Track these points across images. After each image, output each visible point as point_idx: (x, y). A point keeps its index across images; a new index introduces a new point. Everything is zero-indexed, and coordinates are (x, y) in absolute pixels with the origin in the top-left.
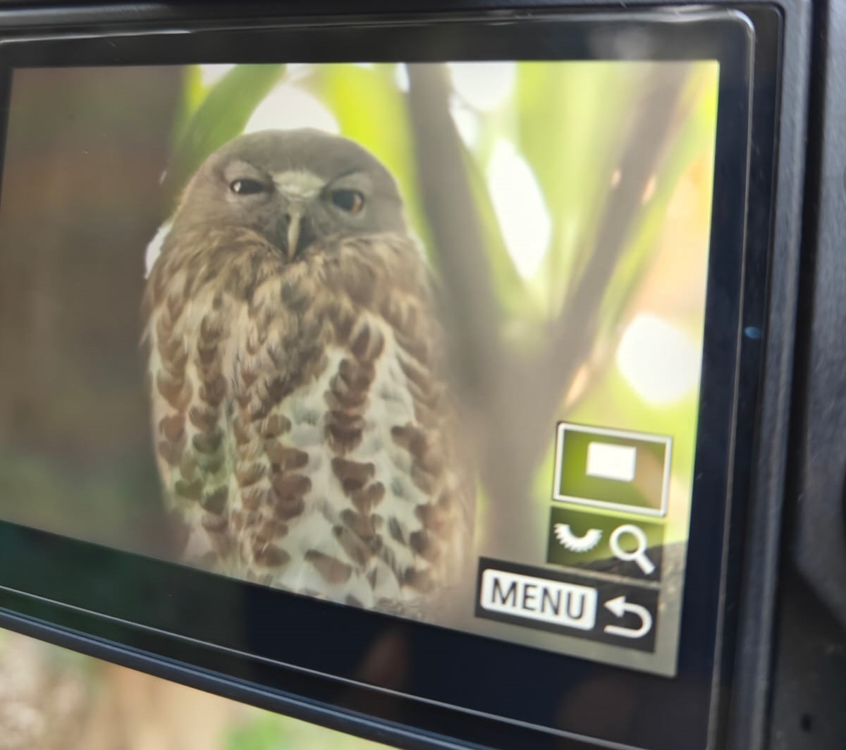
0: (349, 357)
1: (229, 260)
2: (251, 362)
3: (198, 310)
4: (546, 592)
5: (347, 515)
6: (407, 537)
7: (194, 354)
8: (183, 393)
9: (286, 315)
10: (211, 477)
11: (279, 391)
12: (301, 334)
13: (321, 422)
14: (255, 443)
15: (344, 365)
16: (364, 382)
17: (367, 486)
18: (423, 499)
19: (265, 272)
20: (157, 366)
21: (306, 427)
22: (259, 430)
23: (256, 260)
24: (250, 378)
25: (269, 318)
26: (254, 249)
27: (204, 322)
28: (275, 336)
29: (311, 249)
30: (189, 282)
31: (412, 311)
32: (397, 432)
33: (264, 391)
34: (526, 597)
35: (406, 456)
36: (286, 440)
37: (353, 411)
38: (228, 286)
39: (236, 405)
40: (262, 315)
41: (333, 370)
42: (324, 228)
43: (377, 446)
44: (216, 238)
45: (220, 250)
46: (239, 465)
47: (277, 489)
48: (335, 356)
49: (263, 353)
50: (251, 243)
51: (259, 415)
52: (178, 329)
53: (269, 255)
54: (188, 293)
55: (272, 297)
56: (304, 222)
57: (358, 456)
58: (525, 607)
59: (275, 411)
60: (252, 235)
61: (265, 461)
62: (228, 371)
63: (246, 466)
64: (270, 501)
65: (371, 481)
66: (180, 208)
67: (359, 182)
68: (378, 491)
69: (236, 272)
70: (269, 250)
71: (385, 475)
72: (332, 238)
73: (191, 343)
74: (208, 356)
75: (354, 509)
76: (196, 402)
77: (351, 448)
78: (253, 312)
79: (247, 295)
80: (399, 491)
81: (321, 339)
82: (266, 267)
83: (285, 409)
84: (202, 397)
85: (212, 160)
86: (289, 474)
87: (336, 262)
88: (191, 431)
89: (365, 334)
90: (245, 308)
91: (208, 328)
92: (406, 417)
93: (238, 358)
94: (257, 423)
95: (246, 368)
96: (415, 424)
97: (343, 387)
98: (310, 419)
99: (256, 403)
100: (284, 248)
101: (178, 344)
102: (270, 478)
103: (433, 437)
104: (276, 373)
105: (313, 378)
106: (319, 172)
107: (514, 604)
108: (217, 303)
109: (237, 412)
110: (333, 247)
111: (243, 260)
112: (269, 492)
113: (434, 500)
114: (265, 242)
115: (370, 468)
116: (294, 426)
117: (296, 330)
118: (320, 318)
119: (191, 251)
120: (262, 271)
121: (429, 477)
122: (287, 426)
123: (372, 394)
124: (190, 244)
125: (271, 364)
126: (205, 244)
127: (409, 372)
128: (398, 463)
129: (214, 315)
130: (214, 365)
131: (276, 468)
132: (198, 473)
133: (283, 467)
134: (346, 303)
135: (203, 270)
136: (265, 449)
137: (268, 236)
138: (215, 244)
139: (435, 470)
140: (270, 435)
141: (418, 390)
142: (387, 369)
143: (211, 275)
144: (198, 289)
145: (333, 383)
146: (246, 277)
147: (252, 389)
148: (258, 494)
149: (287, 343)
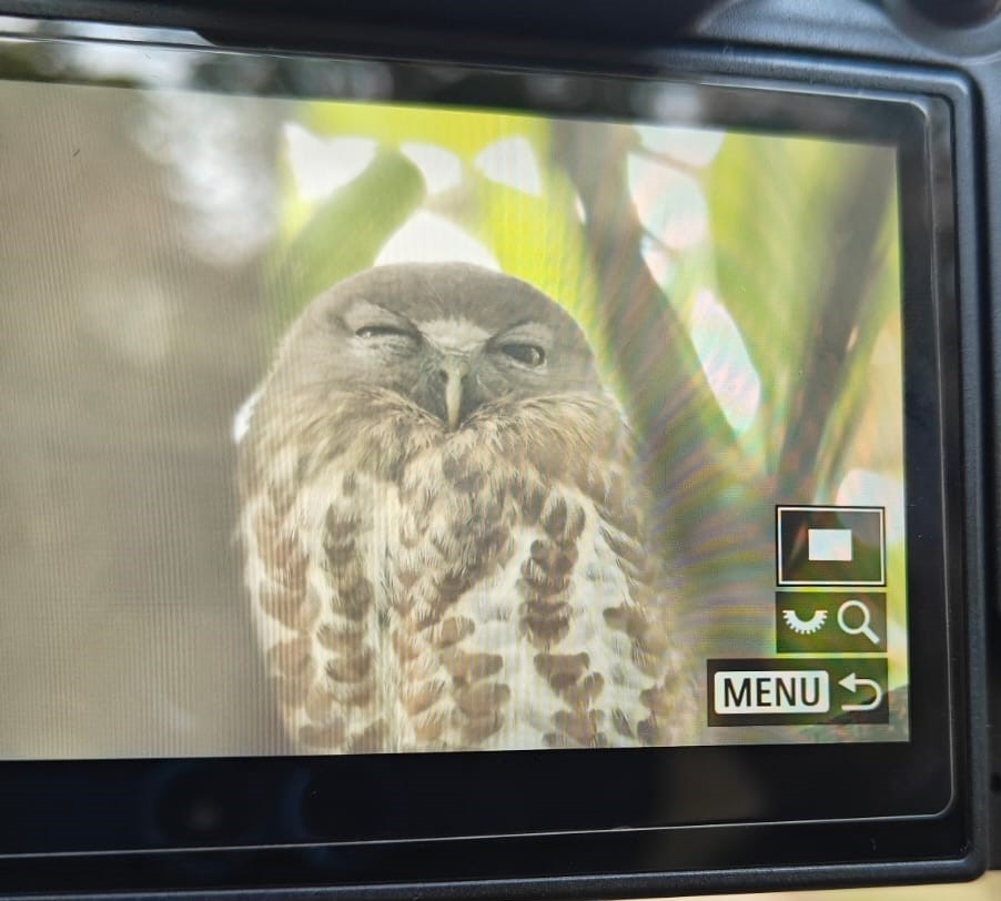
0: (544, 538)
1: (364, 430)
2: (408, 559)
3: (319, 498)
4: (779, 682)
5: (560, 718)
6: (634, 729)
7: (319, 554)
8: (306, 608)
9: (454, 497)
10: (357, 711)
11: (452, 588)
12: (476, 518)
13: (515, 617)
14: (427, 655)
15: (536, 546)
16: (565, 565)
17: (581, 681)
18: (648, 683)
19: (417, 443)
20: (259, 576)
21: (494, 624)
22: (430, 639)
23: (402, 429)
24: (410, 578)
25: (429, 502)
26: (399, 415)
27: (331, 513)
28: (440, 523)
29: (479, 413)
30: (302, 462)
31: (615, 479)
32: (611, 614)
33: (432, 592)
34: (760, 692)
35: (623, 637)
36: (469, 646)
37: (554, 599)
38: (363, 464)
39: (392, 613)
40: (419, 498)
41: (524, 554)
42: (496, 389)
43: (589, 633)
44: (340, 402)
45: (347, 417)
46: (405, 688)
47: (463, 708)
48: (524, 539)
49: (426, 545)
50: (393, 407)
51: (428, 621)
52: (290, 524)
53: (421, 421)
54: (300, 475)
55: (431, 475)
56: (465, 380)
57: (565, 647)
58: (760, 703)
59: (450, 613)
60: (394, 397)
61: (444, 676)
62: (373, 572)
63: (417, 687)
64: (454, 723)
65: (586, 673)
66: (276, 365)
67: (535, 333)
68: (595, 682)
69: (374, 445)
70: (421, 416)
71: (601, 663)
72: (505, 399)
73: (313, 542)
74: (341, 554)
75: (568, 709)
76: (329, 617)
77: (557, 641)
78: (404, 496)
79: (395, 473)
80: (620, 679)
81: (504, 521)
82: (418, 437)
83: (464, 608)
84: (336, 610)
85: (321, 302)
86: (477, 685)
87: (514, 427)
88: (322, 656)
89: (561, 511)
90: (393, 491)
91: (338, 520)
92: (620, 596)
93: (387, 553)
94: (426, 631)
95: (402, 565)
96: (631, 603)
97: (538, 572)
98: (500, 615)
99: (422, 607)
100: (442, 414)
101: (292, 544)
102: (453, 694)
103: (652, 616)
104: (446, 567)
105: (499, 567)
106: (481, 322)
107: (749, 704)
108: (350, 486)
109: (395, 622)
110: (509, 409)
111: (383, 429)
112: (454, 712)
113: (661, 683)
114: (414, 406)
115: (584, 659)
116: (479, 627)
117: (468, 514)
118: (501, 495)
119: (303, 420)
120: (413, 441)
121: (653, 659)
122: (471, 628)
123: (577, 577)
124: (298, 412)
125: (440, 557)
126: (322, 411)
127: (617, 548)
128: (615, 647)
129: (345, 504)
130: (351, 566)
131: (459, 681)
132: (337, 709)
133: (469, 679)
134: (532, 476)
135: (323, 445)
136: (442, 661)
137: (417, 398)
138: (340, 409)
139: (660, 651)
140: (447, 643)
141: (632, 567)
142: (591, 546)
143: (337, 451)
144: (317, 470)
145: (526, 570)
146: (391, 452)
147: (415, 590)
148: (438, 718)
149: (458, 531)
